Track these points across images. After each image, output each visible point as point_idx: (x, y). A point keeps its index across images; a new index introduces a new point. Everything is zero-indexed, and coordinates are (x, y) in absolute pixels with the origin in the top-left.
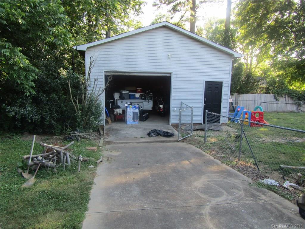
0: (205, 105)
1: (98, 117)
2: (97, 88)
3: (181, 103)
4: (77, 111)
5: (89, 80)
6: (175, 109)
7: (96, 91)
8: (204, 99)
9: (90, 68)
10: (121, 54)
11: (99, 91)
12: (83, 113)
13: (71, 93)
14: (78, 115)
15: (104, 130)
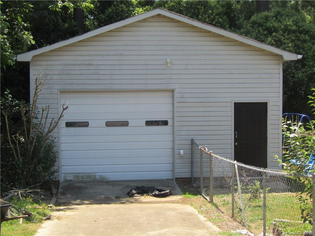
0: (236, 144)
1: (48, 166)
2: (47, 119)
3: (192, 140)
4: (16, 157)
5: (35, 106)
6: (182, 152)
7: (46, 124)
8: (235, 134)
9: (35, 93)
10: (87, 62)
11: (51, 124)
12: (26, 160)
13: (8, 129)
14: (18, 163)
15: (60, 188)
